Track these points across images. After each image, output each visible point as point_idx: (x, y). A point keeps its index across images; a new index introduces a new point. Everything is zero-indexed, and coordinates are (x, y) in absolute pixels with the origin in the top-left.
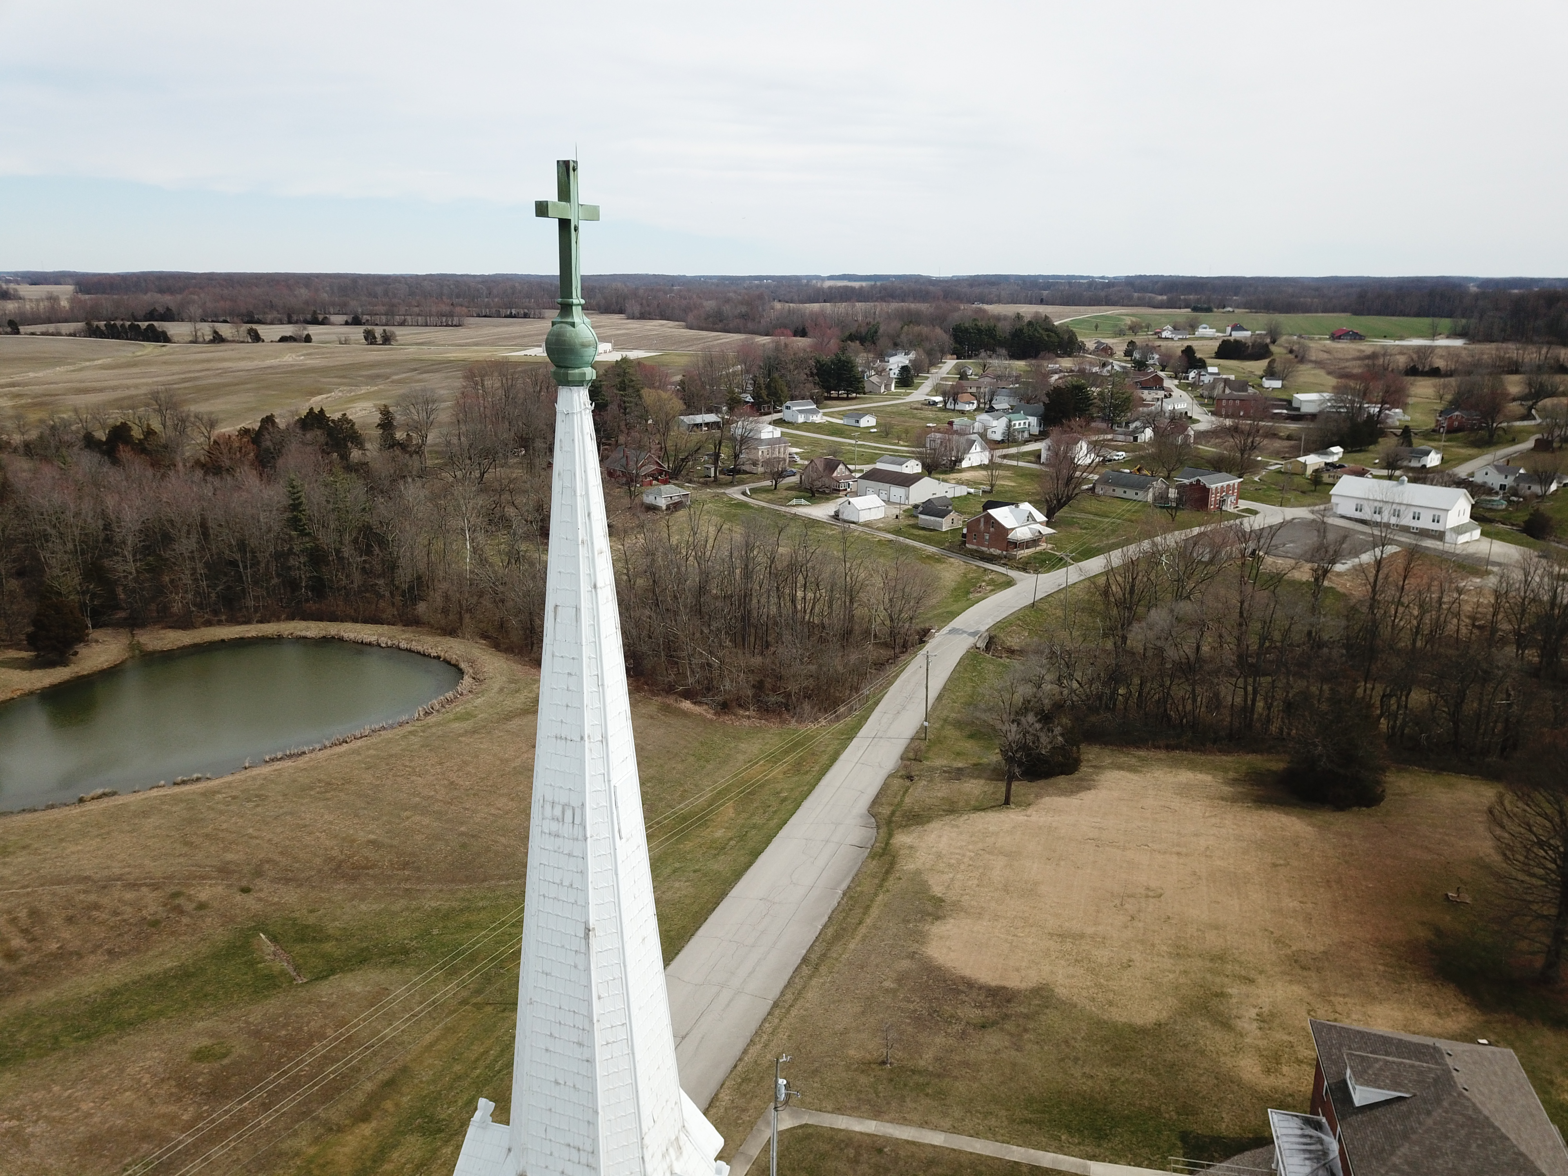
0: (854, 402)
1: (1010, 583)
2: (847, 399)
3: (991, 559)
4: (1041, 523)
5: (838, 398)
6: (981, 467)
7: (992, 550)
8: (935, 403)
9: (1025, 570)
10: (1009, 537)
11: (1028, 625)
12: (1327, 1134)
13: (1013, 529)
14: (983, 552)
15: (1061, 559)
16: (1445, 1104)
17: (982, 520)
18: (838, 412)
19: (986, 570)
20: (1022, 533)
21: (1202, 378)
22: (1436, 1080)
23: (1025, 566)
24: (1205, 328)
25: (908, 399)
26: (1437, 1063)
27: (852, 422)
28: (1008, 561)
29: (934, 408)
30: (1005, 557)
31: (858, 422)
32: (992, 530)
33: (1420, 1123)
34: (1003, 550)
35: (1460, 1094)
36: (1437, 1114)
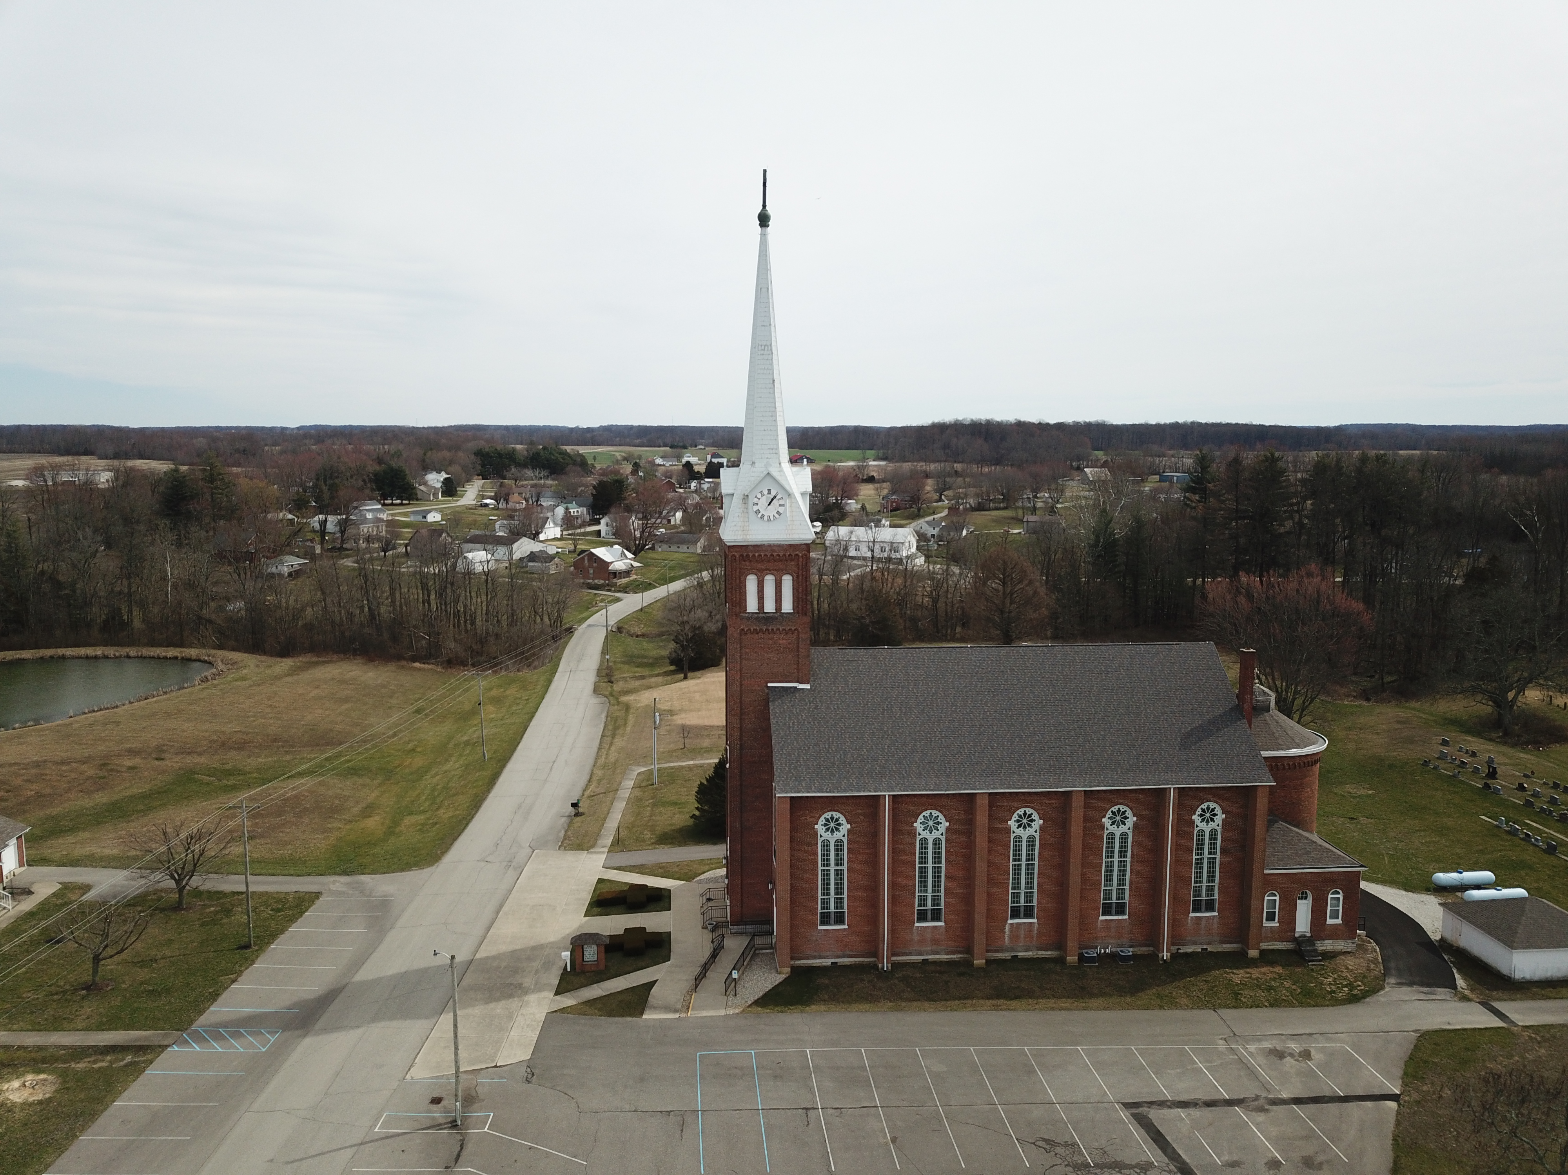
0: (409, 506)
1: (618, 600)
2: (401, 504)
3: (597, 587)
4: (630, 559)
5: (392, 504)
6: (555, 539)
7: (596, 581)
8: (486, 505)
9: (626, 592)
10: (610, 568)
11: (642, 621)
13: (612, 563)
14: (589, 583)
15: (650, 584)
17: (586, 558)
18: (399, 513)
19: (596, 594)
20: (619, 565)
21: (703, 486)
23: (625, 589)
24: (689, 457)
25: (458, 504)
27: (419, 518)
28: (609, 587)
29: (486, 508)
30: (608, 585)
31: (425, 517)
32: (595, 565)
34: (605, 580)
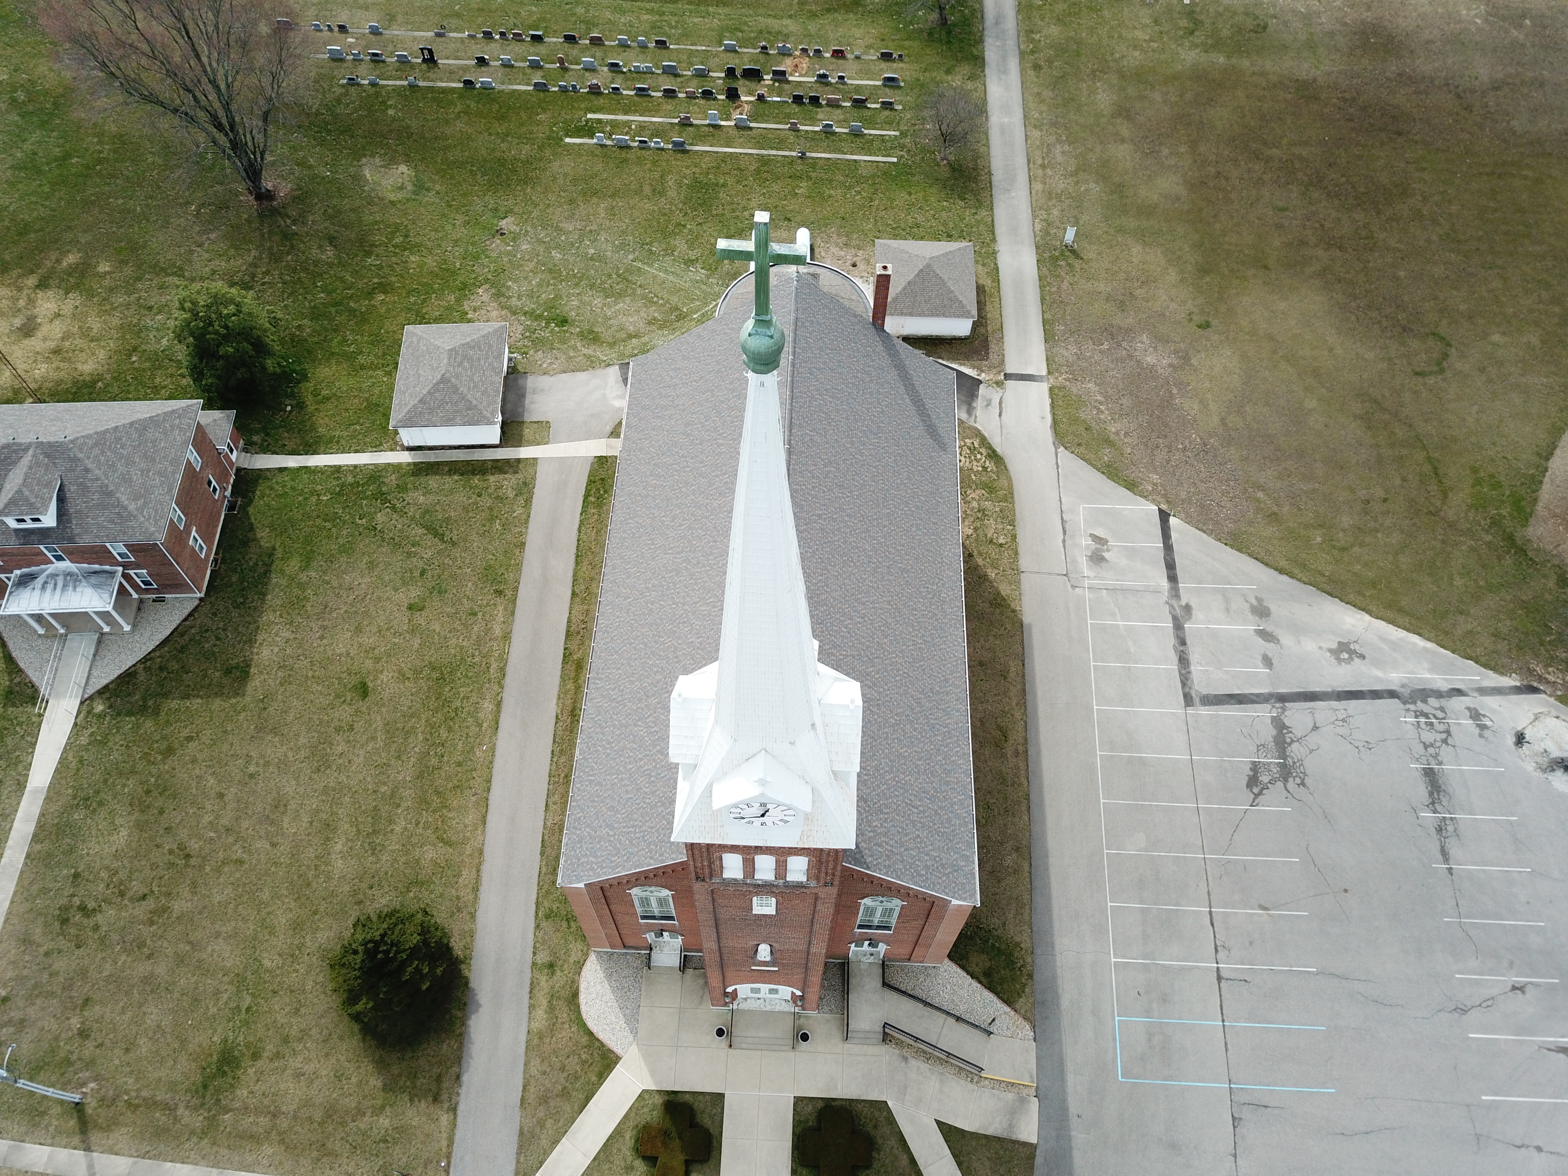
12: (46, 570)
16: (80, 456)
22: (47, 456)
26: (26, 449)
33: (97, 479)
35: (72, 442)
36: (89, 464)
